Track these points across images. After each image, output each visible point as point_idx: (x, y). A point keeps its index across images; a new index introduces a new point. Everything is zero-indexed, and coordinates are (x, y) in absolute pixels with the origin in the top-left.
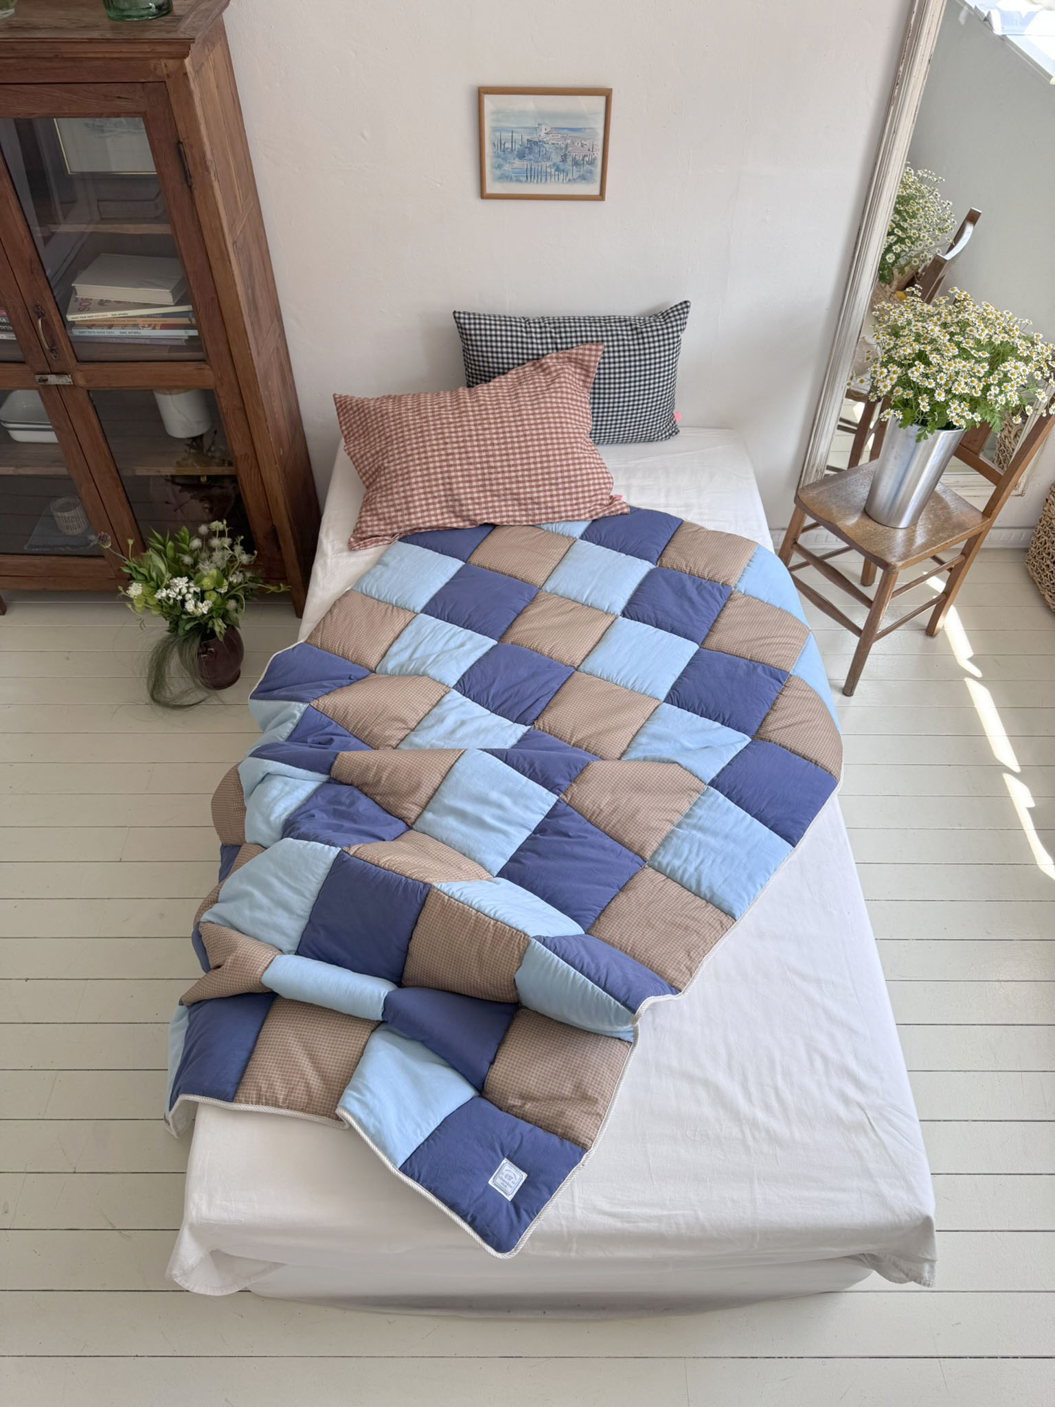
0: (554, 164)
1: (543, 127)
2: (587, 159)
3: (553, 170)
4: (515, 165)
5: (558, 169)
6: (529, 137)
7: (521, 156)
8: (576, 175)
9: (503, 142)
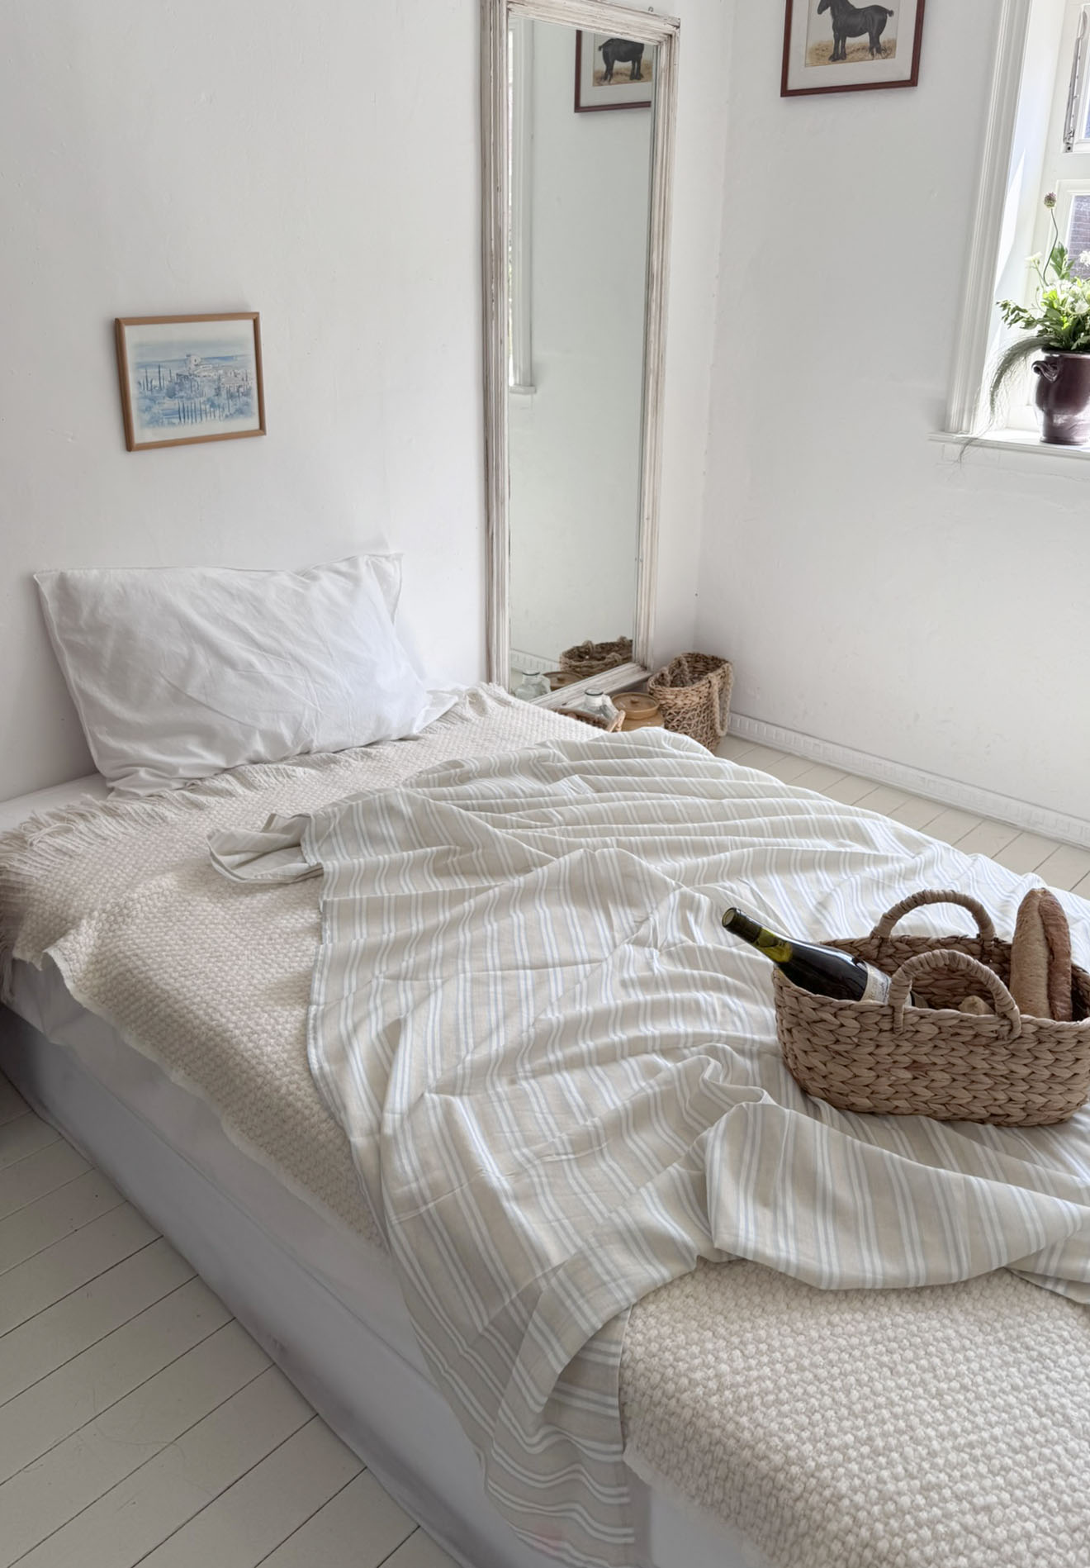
0: (208, 400)
1: (193, 358)
2: (241, 390)
3: (208, 406)
4: (165, 406)
5: (213, 405)
6: (178, 371)
7: (171, 395)
8: (232, 411)
9: (149, 380)
